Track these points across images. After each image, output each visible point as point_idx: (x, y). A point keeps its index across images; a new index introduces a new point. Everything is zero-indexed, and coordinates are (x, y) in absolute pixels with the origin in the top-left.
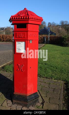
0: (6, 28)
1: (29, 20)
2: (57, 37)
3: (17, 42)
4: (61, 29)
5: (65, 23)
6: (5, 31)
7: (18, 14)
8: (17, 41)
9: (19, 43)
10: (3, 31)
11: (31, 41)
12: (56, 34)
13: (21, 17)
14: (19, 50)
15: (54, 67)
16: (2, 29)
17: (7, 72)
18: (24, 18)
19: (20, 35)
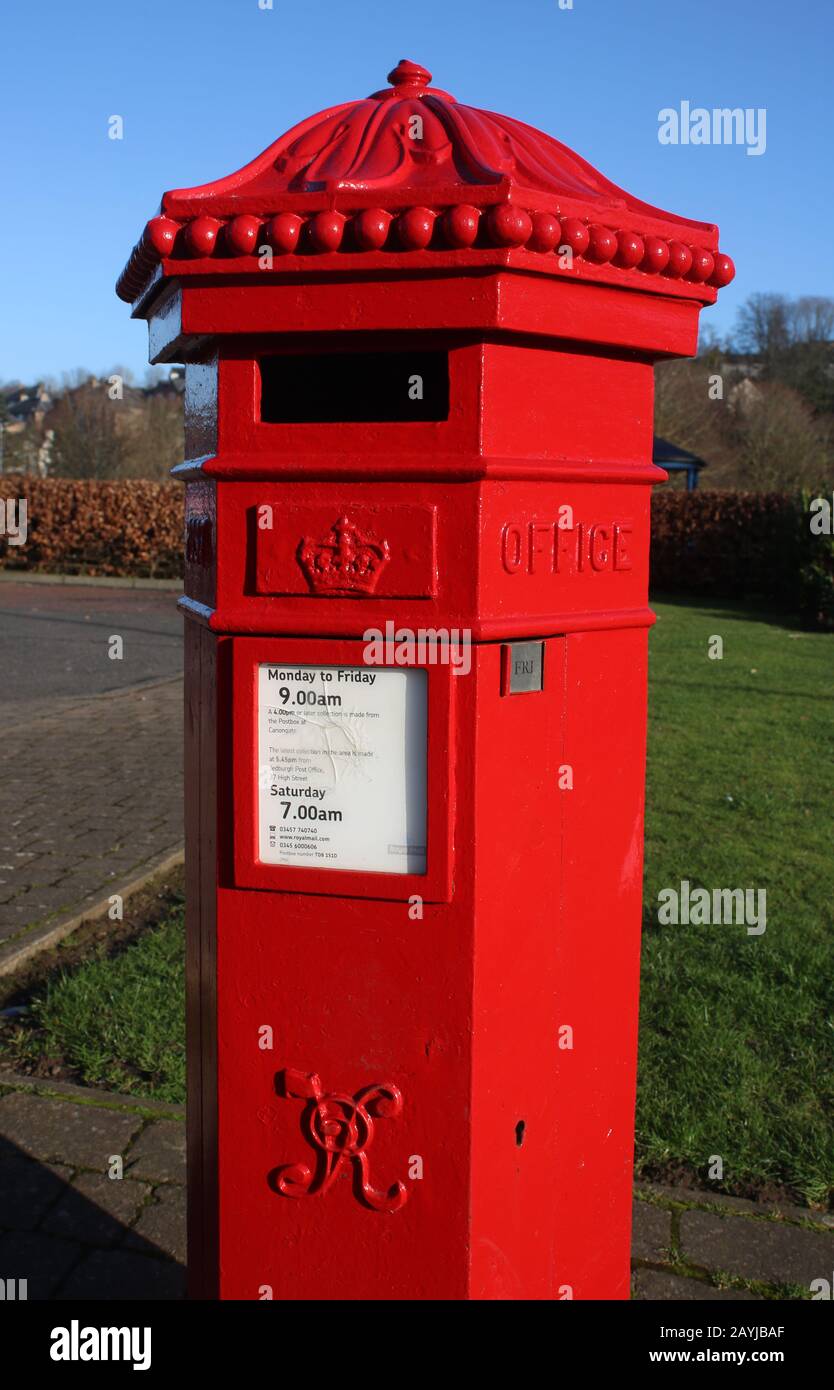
0: (58, 385)
1: (501, 269)
2: (731, 501)
3: (262, 673)
4: (760, 397)
5: (798, 329)
6: (48, 424)
7: (279, 165)
8: (276, 659)
9: (303, 698)
10: (21, 436)
11: (527, 654)
12: (699, 464)
13: (357, 211)
14: (306, 813)
15: (790, 970)
16: (16, 402)
17: (78, 1077)
18: (400, 238)
19: (337, 551)
